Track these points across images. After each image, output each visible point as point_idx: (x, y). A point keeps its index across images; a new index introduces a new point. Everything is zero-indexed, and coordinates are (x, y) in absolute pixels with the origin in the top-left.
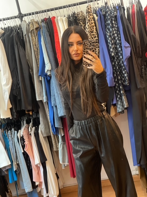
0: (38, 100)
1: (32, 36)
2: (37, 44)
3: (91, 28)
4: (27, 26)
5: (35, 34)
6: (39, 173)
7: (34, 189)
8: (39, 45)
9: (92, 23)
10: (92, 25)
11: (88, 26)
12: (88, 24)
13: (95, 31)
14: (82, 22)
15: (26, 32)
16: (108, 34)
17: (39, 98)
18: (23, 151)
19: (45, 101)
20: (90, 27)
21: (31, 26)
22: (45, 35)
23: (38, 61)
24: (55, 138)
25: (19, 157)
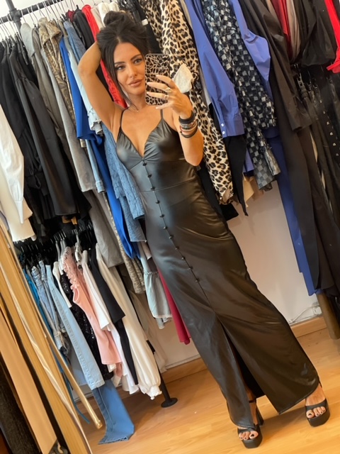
0: (83, 190)
1: (47, 54)
2: (62, 70)
3: (174, 16)
4: (35, 34)
5: (54, 49)
6: (111, 346)
7: (108, 381)
8: (66, 73)
9: (174, 6)
10: (175, 9)
11: (167, 12)
12: (166, 8)
13: (182, 21)
14: (150, 6)
15: (35, 49)
16: (212, 24)
17: (87, 187)
18: (70, 306)
19: (99, 189)
20: (172, 15)
21: (43, 34)
22: (77, 47)
23: (69, 107)
24: (133, 267)
25: (64, 319)
